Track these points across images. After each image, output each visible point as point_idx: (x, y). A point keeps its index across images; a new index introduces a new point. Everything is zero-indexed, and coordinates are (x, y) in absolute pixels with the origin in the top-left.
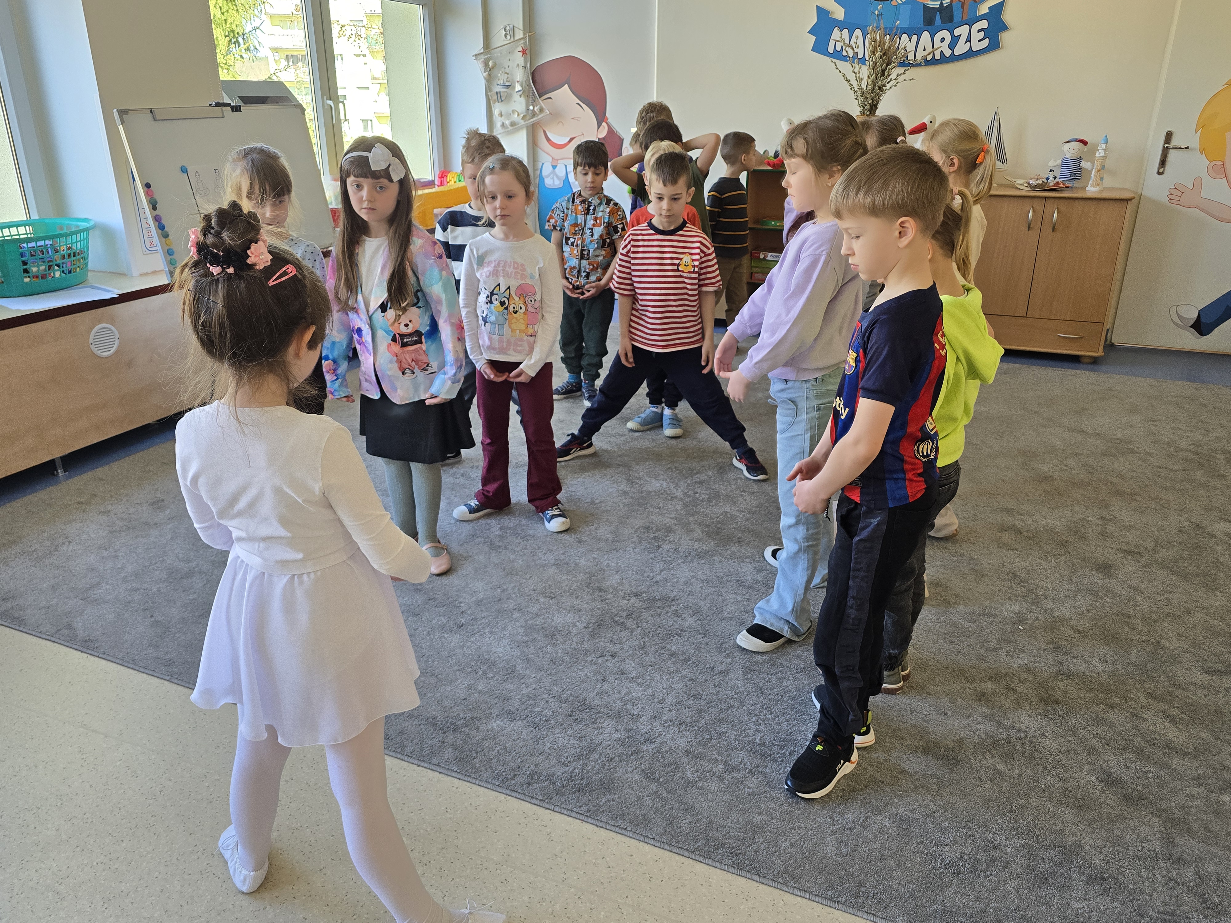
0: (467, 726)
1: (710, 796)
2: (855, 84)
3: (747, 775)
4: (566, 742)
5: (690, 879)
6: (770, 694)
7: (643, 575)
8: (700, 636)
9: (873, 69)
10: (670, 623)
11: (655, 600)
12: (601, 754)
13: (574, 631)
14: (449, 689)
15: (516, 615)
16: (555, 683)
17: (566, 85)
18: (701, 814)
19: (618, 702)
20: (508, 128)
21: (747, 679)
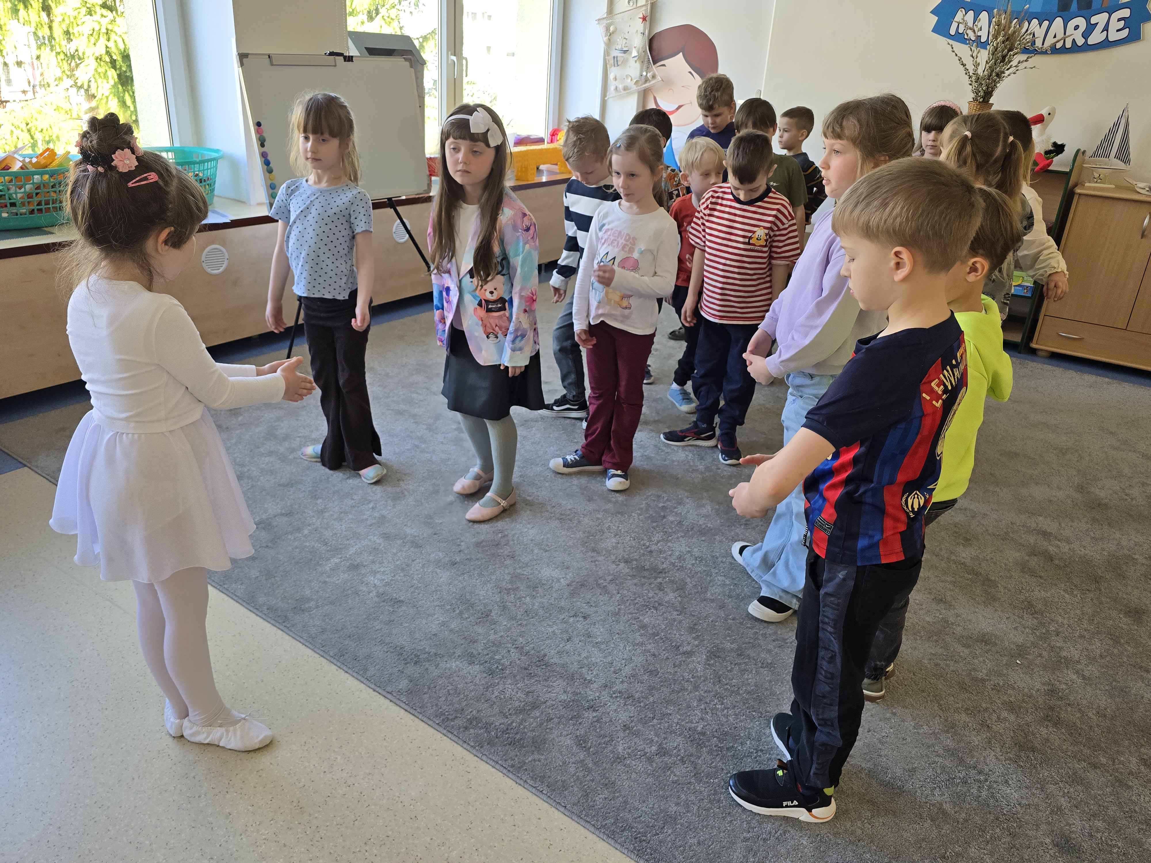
0: (429, 661)
1: (634, 776)
3: (678, 762)
4: (513, 693)
5: (589, 855)
6: (727, 684)
7: (639, 542)
8: (675, 613)
9: (993, 54)
10: (650, 595)
11: (643, 568)
12: (542, 713)
13: (556, 586)
14: (424, 621)
15: (508, 562)
16: (521, 634)
17: (681, 53)
18: (620, 791)
19: (575, 664)
20: (620, 92)
21: (709, 665)
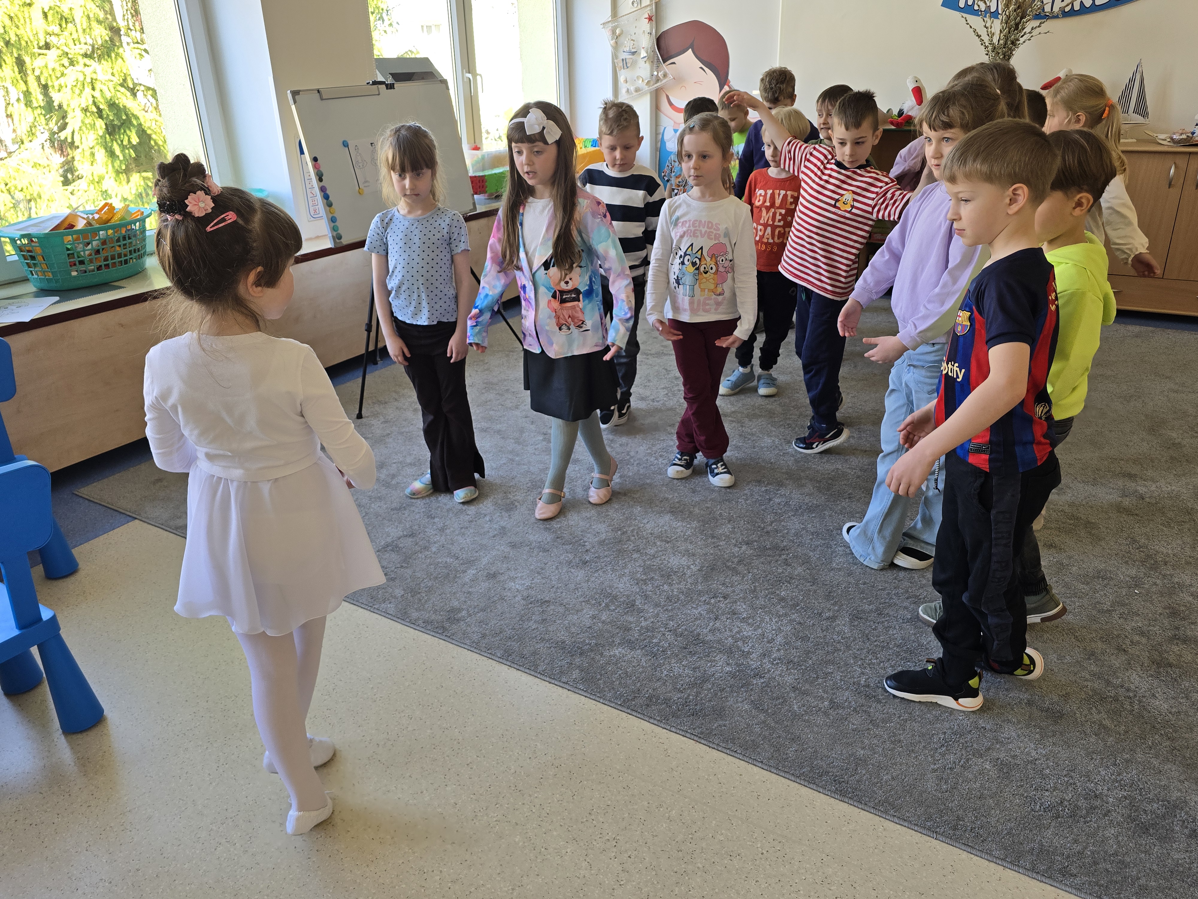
0: (592, 651)
1: (816, 729)
2: (986, 39)
3: (852, 713)
4: (681, 671)
5: (796, 800)
6: (876, 641)
7: (754, 525)
8: (808, 584)
9: (1006, 23)
10: (780, 571)
11: (765, 548)
12: (713, 684)
13: (689, 573)
14: (576, 617)
15: (635, 556)
16: (671, 618)
17: (690, 50)
18: (807, 744)
19: (730, 639)
20: (632, 94)
21: (854, 626)
